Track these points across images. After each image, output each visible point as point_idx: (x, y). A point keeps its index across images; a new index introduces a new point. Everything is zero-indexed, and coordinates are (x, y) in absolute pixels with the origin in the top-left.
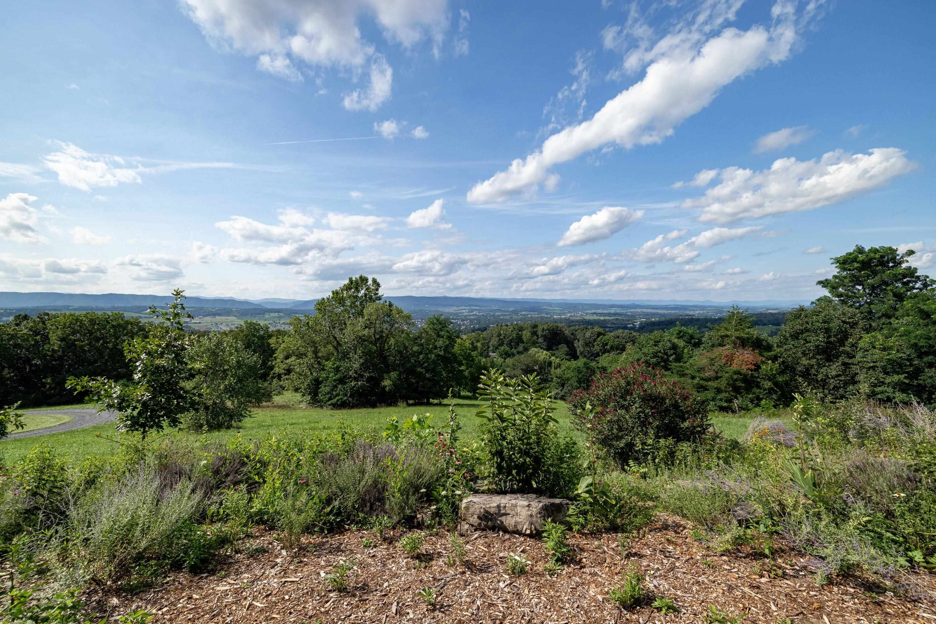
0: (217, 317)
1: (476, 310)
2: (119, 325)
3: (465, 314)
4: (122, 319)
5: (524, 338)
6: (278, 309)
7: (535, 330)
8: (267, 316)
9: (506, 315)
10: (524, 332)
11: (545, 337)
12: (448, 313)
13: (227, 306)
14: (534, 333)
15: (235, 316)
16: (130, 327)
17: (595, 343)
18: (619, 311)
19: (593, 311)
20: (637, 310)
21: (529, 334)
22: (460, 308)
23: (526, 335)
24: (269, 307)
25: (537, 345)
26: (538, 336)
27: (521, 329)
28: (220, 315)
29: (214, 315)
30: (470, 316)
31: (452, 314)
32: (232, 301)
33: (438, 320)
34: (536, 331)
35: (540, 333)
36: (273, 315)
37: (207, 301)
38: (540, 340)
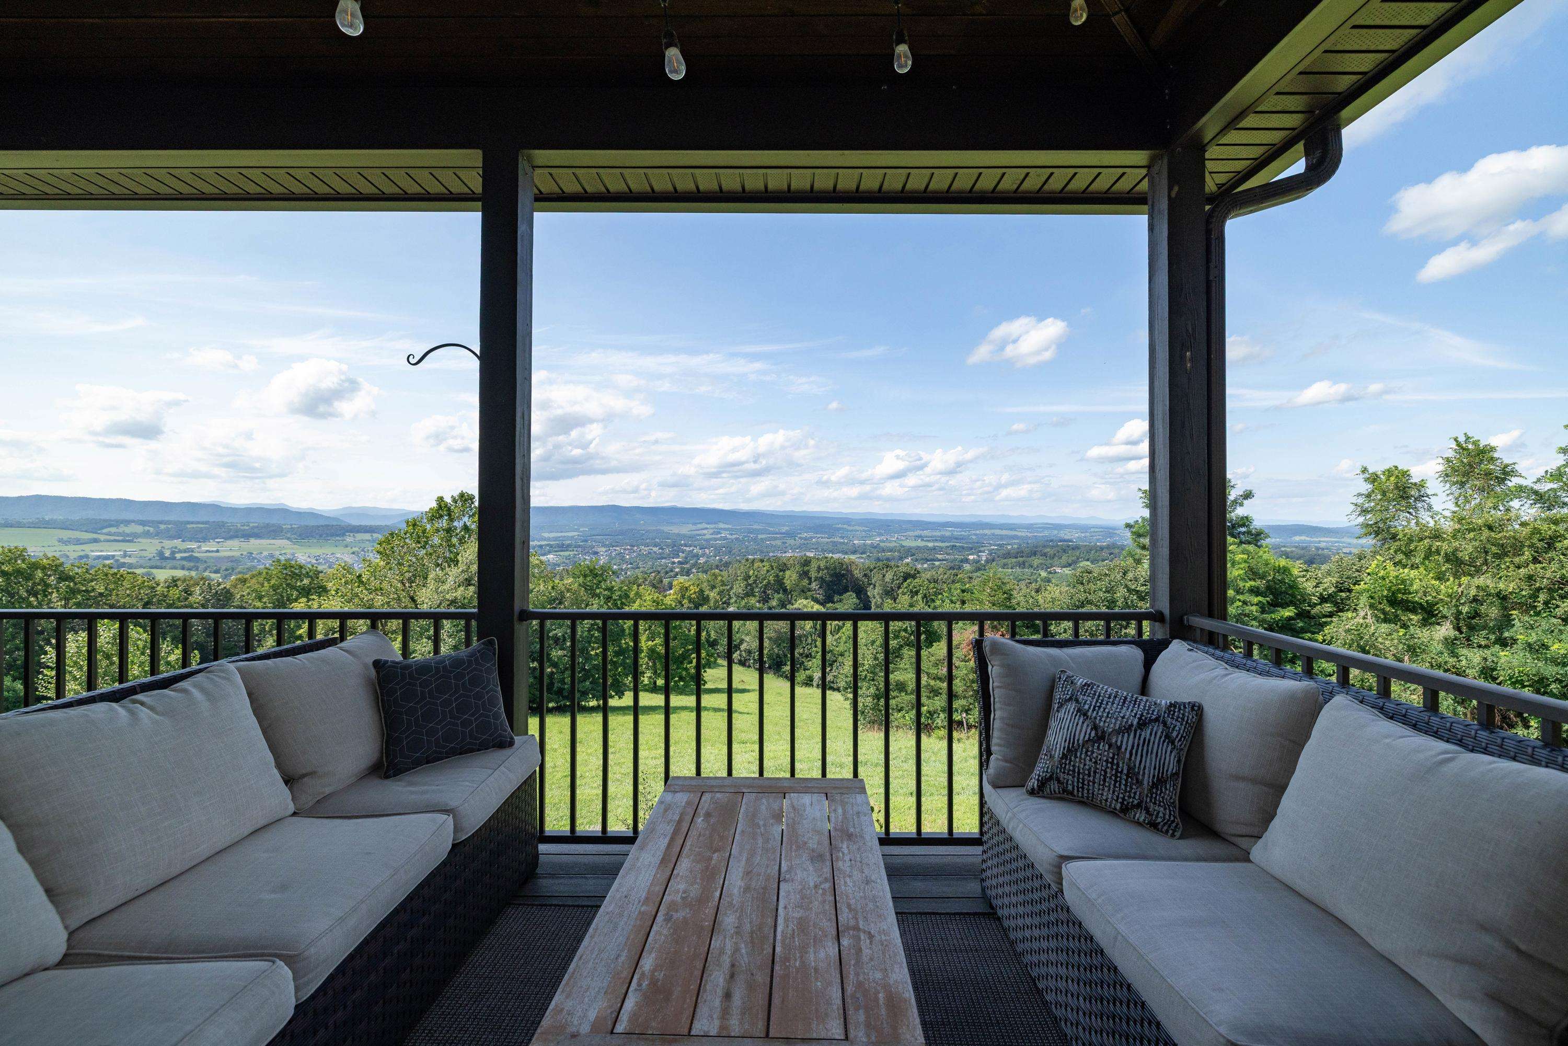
0: (252, 540)
1: (725, 529)
2: (19, 572)
3: (708, 537)
4: (23, 560)
5: (788, 583)
6: (371, 527)
7: (806, 568)
8: (349, 539)
9: (775, 539)
10: (788, 573)
11: (822, 580)
12: (678, 535)
13: (274, 521)
14: (805, 574)
15: (288, 539)
16: (39, 574)
17: (901, 591)
18: (957, 532)
19: (918, 533)
20: (986, 532)
21: (795, 576)
22: (700, 526)
23: (790, 578)
24: (355, 522)
25: (809, 594)
26: (810, 579)
27: (784, 568)
28: (257, 536)
29: (247, 536)
30: (716, 539)
31: (684, 537)
32: (284, 512)
33: (591, 571)
34: (808, 571)
35: (813, 574)
36: (359, 536)
37: (234, 510)
38: (814, 585)
